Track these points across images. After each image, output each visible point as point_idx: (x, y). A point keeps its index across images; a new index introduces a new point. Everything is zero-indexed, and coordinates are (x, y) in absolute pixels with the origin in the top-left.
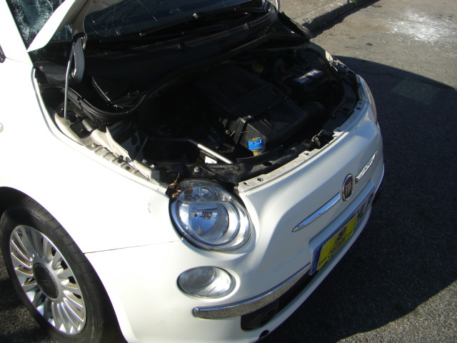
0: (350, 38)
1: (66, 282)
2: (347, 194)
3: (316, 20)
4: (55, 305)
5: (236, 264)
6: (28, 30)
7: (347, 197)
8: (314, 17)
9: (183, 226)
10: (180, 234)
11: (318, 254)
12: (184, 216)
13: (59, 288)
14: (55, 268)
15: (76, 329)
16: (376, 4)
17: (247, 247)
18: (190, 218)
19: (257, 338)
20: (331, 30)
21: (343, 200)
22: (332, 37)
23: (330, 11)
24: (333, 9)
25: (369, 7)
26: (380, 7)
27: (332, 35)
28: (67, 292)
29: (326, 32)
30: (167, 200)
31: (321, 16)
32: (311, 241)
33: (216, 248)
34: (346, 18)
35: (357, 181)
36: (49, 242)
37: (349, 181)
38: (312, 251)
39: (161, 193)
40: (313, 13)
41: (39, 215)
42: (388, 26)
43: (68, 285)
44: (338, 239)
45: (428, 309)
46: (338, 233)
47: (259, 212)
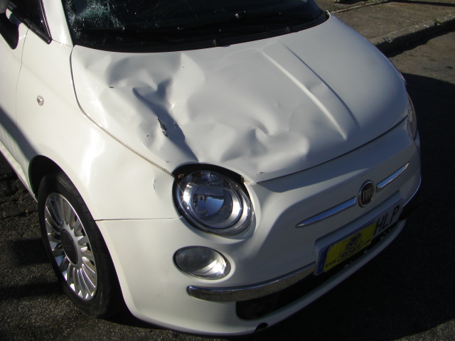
0: (430, 60)
1: (85, 249)
2: (364, 200)
3: (397, 40)
4: (76, 270)
5: (232, 249)
6: (76, 15)
7: (364, 203)
8: (395, 37)
9: (185, 205)
10: (180, 212)
11: (324, 254)
12: (187, 197)
13: (79, 254)
14: (77, 235)
15: (90, 295)
17: (246, 234)
19: (255, 328)
20: (413, 51)
21: (360, 206)
22: (412, 58)
23: (413, 32)
24: (417, 30)
27: (412, 56)
28: (84, 258)
29: (407, 52)
30: (171, 180)
32: (318, 240)
33: (215, 231)
34: (431, 40)
35: (378, 190)
36: (72, 210)
37: (367, 187)
38: (317, 250)
39: (168, 172)
40: (395, 32)
43: (85, 252)
44: (351, 244)
45: (448, 332)
46: (350, 237)
47: (262, 202)
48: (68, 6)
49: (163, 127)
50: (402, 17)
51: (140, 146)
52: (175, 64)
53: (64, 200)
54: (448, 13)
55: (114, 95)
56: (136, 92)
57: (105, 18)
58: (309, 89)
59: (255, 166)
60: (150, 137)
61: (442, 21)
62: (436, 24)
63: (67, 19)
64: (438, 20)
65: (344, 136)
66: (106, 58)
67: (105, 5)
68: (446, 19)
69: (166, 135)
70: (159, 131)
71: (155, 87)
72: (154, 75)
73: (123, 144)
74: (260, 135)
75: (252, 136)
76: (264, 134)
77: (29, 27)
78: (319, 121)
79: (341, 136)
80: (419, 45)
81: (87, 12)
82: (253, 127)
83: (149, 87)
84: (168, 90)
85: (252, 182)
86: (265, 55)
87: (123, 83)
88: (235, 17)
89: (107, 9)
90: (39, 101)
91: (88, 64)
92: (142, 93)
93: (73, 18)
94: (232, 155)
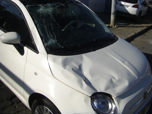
0: (137, 46)
2: (145, 98)
6: (46, 44)
7: (145, 99)
9: (95, 107)
10: (94, 110)
12: (95, 104)
16: (144, 34)
18: (97, 105)
21: (144, 100)
24: (130, 36)
25: (142, 35)
26: (145, 35)
30: (90, 99)
31: (127, 39)
34: (135, 39)
37: (145, 93)
39: (88, 96)
40: (124, 37)
41: (47, 102)
42: (149, 41)
44: (142, 113)
47: (119, 103)
48: (44, 41)
49: (85, 81)
50: (124, 32)
51: (79, 88)
52: (82, 59)
53: (45, 108)
54: (138, 30)
55: (66, 71)
56: (73, 69)
57: (56, 44)
58: (123, 63)
59: (115, 91)
60: (81, 85)
61: (137, 33)
62: (135, 33)
63: (44, 45)
64: (135, 32)
65: (137, 78)
66: (60, 58)
67: (55, 40)
68: (138, 32)
69: (86, 84)
70: (84, 83)
71: (78, 67)
72: (76, 63)
73: (72, 88)
74: (113, 80)
75: (111, 81)
76: (115, 80)
77: (29, 48)
78: (129, 74)
79: (136, 78)
80: (132, 41)
81: (50, 42)
82: (111, 78)
83: (76, 67)
84: (82, 68)
85: (115, 97)
86: (107, 53)
87: (68, 67)
88: (94, 41)
89: (56, 41)
90: (35, 74)
91: (54, 61)
92: (75, 70)
93: (46, 45)
94: (107, 88)
